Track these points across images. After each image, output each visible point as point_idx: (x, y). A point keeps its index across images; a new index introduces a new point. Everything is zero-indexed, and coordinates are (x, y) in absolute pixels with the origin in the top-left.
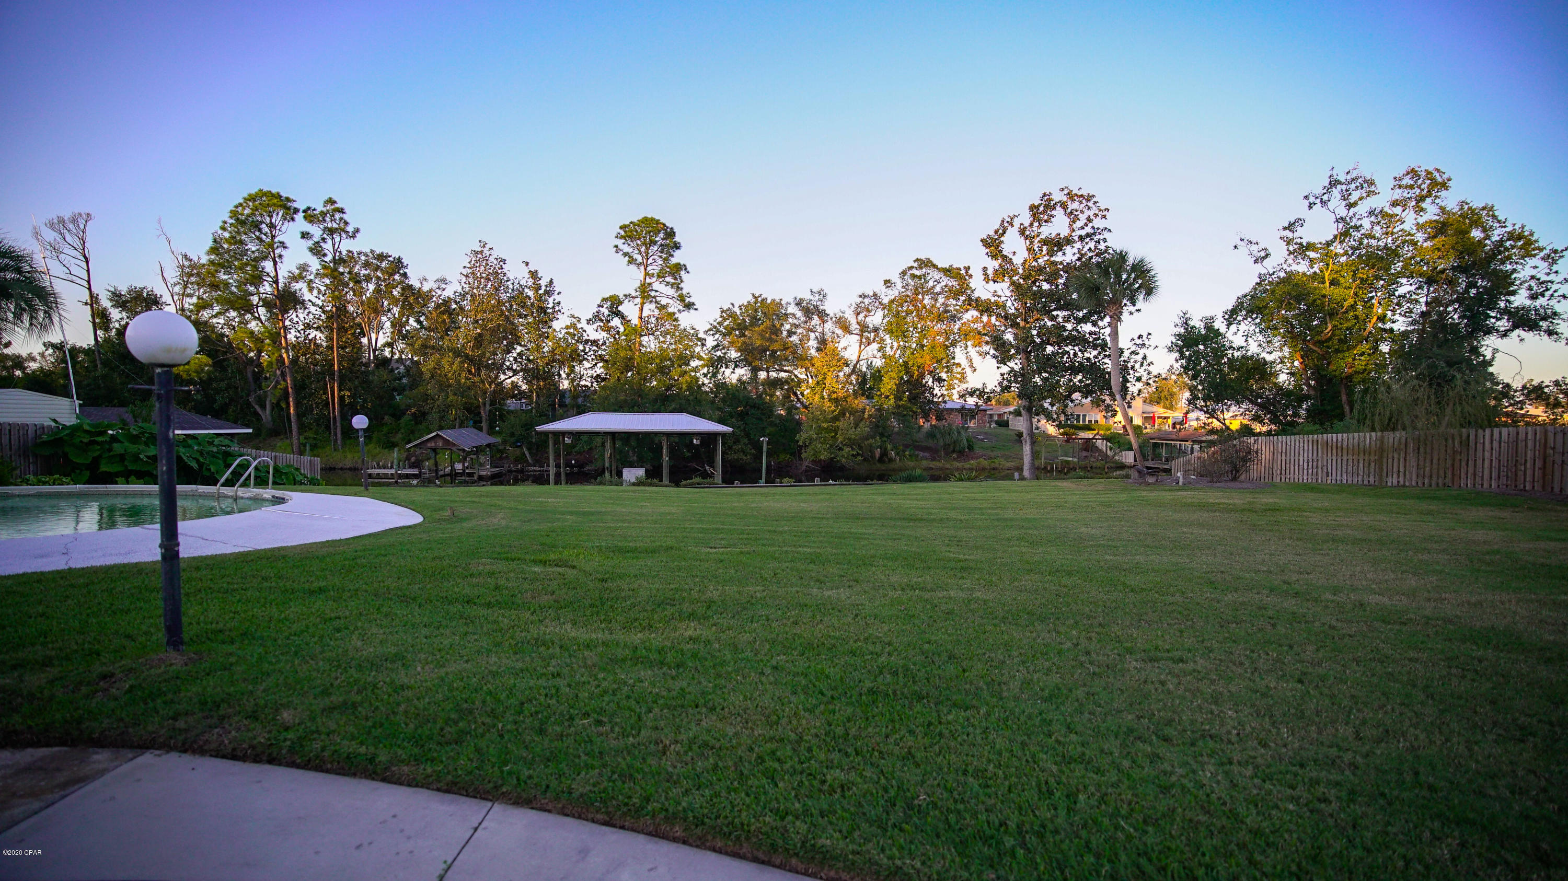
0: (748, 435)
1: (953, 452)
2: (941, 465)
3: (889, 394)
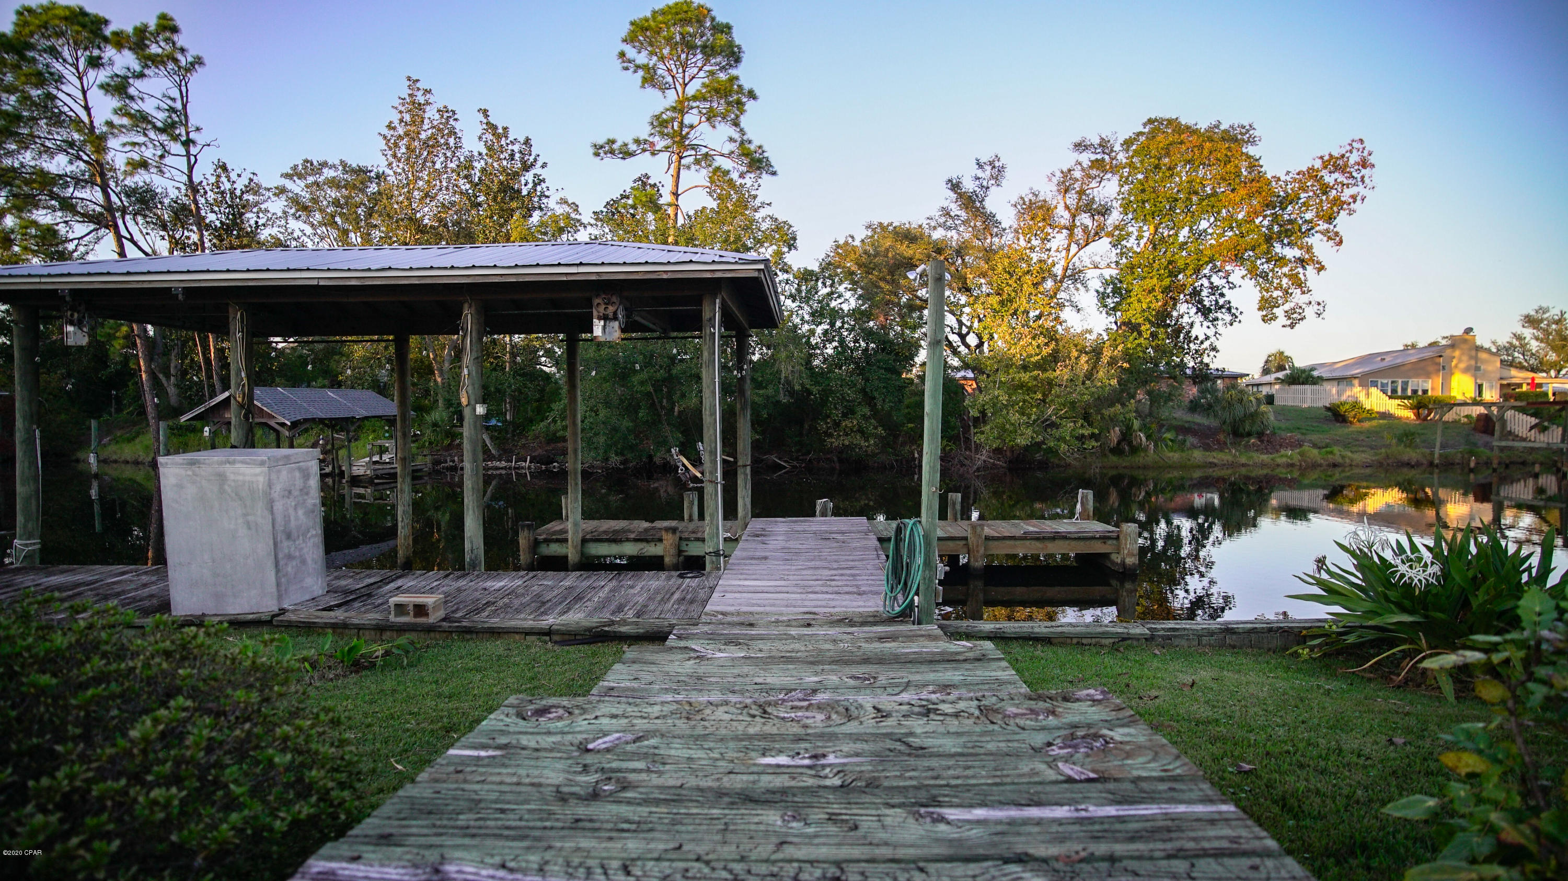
1: (1249, 434)
2: (1230, 458)
3: (1140, 321)
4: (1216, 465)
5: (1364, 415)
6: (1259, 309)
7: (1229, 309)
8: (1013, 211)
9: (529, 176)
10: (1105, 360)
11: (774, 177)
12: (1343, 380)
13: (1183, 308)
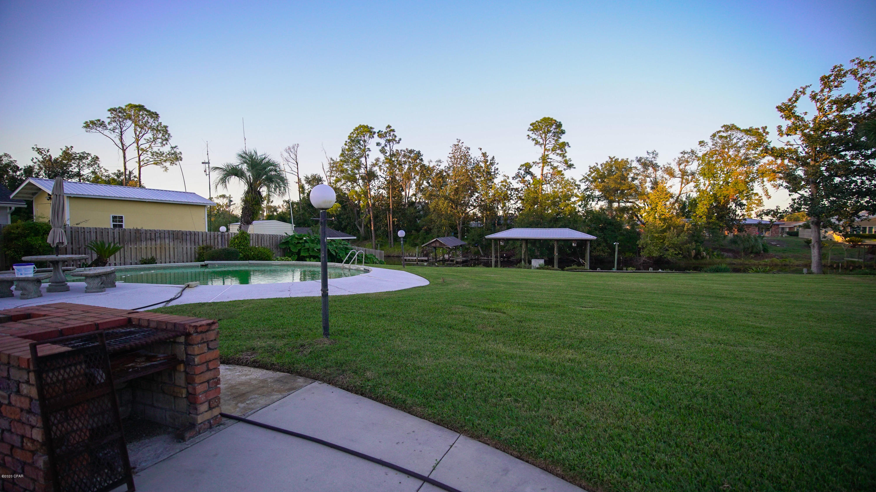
0: (606, 241)
1: (751, 252)
2: (741, 261)
9: (493, 167)
11: (573, 167)
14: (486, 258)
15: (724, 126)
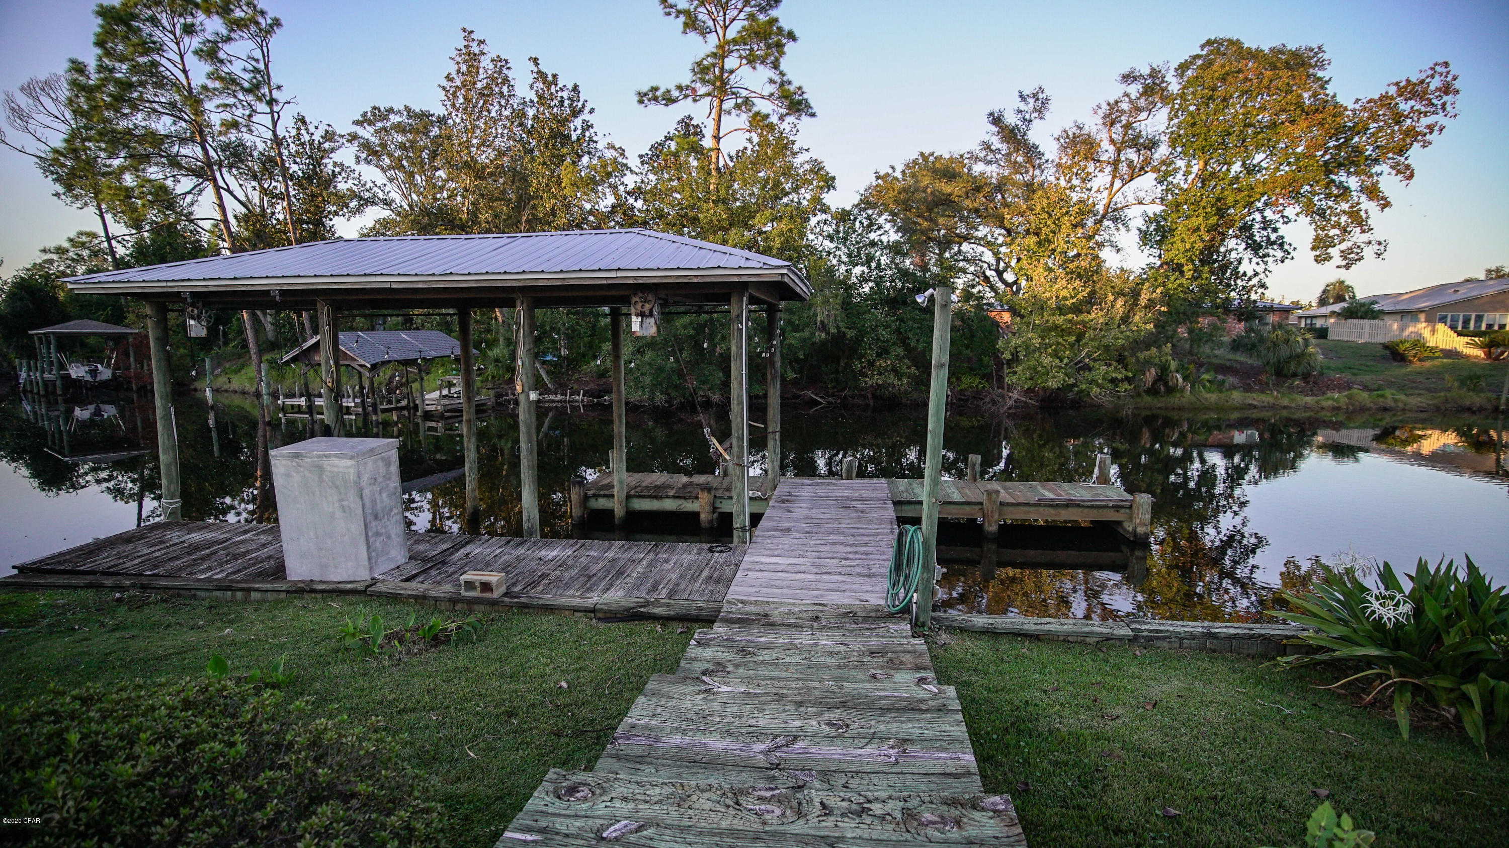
0: (904, 341)
1: (1294, 375)
2: (1271, 400)
3: (1183, 261)
4: (1255, 407)
5: (1426, 354)
6: (1313, 249)
7: (1281, 246)
8: (1055, 146)
9: (578, 122)
10: (1143, 302)
11: (813, 119)
12: (1408, 315)
13: (1231, 243)
14: (559, 397)
15: (1209, 43)
